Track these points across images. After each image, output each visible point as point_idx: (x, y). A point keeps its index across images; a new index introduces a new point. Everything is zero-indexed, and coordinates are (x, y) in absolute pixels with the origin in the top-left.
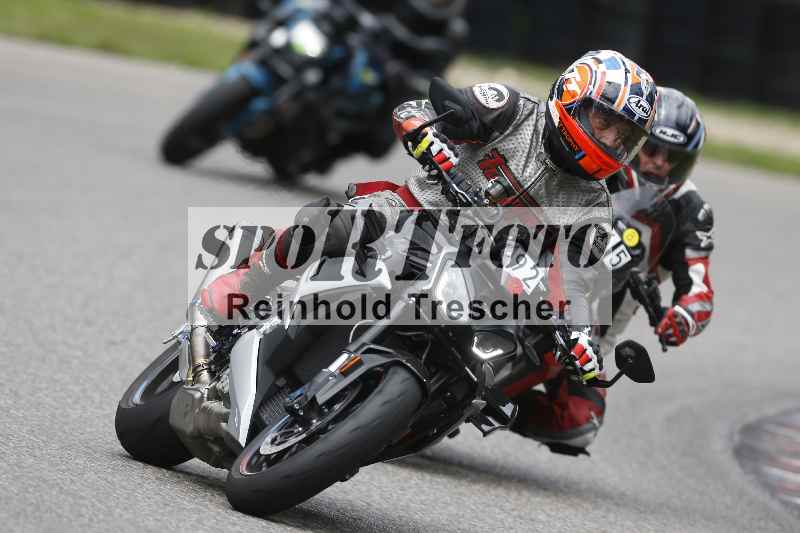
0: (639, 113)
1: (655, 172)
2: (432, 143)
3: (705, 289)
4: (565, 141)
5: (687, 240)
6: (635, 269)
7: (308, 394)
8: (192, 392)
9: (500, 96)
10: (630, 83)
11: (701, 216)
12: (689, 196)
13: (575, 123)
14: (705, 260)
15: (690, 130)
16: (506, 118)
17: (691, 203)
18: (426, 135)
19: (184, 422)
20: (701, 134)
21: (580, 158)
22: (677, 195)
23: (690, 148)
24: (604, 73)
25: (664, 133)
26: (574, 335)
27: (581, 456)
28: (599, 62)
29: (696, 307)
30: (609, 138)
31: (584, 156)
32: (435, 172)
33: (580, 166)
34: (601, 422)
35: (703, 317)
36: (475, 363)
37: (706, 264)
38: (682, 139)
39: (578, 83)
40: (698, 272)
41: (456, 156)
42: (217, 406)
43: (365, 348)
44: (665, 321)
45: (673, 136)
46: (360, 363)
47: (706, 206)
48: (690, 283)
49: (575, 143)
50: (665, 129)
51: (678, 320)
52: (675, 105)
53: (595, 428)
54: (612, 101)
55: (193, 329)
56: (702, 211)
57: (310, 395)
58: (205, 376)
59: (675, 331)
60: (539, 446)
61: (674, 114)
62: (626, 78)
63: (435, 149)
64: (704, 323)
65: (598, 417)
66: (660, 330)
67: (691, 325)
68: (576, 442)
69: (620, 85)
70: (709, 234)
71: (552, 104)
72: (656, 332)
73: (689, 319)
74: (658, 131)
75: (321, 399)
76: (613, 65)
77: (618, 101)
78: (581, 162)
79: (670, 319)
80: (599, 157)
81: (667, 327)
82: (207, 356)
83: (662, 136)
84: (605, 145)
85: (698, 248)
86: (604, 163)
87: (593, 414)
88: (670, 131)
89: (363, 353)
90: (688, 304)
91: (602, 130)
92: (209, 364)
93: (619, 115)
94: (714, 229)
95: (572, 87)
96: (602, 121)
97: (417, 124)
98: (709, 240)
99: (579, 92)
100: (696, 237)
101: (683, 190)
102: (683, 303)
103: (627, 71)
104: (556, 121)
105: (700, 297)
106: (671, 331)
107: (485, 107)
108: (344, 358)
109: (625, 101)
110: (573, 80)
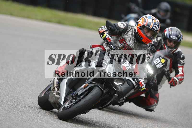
0: (156, 29)
1: (171, 46)
2: (106, 35)
3: (182, 73)
4: (139, 35)
5: (178, 62)
6: (164, 68)
7: (76, 93)
8: (53, 93)
9: (124, 25)
10: (153, 22)
11: (182, 57)
12: (179, 52)
13: (141, 31)
14: (182, 67)
15: (179, 37)
16: (125, 30)
17: (179, 53)
18: (105, 34)
19: (51, 100)
20: (182, 37)
21: (142, 39)
22: (176, 52)
23: (179, 41)
24: (147, 20)
25: (173, 37)
26: (139, 80)
27: (153, 112)
28: (147, 17)
29: (179, 77)
30: (149, 35)
31: (143, 39)
32: (107, 42)
33: (142, 41)
34: (157, 104)
35: (181, 80)
36: (116, 86)
37: (183, 68)
38: (177, 39)
39: (142, 22)
40: (181, 69)
41: (112, 38)
42: (58, 96)
43: (89, 82)
44: (171, 80)
45: (175, 38)
46: (88, 86)
47: (183, 54)
48: (179, 72)
49: (141, 36)
50: (173, 36)
51: (174, 80)
52: (175, 31)
53: (156, 105)
54: (149, 26)
55: (54, 79)
56: (182, 56)
57: (77, 93)
58: (56, 89)
59: (173, 83)
60: (143, 109)
61: (175, 33)
62: (153, 21)
63: (107, 37)
64: (181, 81)
65: (156, 103)
66: (170, 83)
67: (178, 82)
68: (151, 108)
69: (151, 23)
70: (183, 61)
71: (136, 27)
72: (169, 83)
73: (177, 80)
74: (171, 37)
75: (79, 94)
76: (150, 18)
77: (150, 26)
78: (142, 40)
79: (172, 80)
80: (146, 39)
81: (172, 82)
82: (57, 85)
83: (172, 38)
84: (148, 36)
85: (181, 64)
86: (148, 40)
87: (155, 102)
88: (174, 37)
89: (89, 83)
90: (177, 77)
91: (147, 33)
92: (57, 87)
93: (151, 29)
94: (185, 60)
95: (140, 23)
96: (147, 31)
97: (103, 31)
98: (184, 62)
99: (142, 24)
100: (180, 62)
101: (177, 51)
102: (177, 76)
103: (153, 19)
104: (137, 31)
105: (181, 75)
106: (172, 83)
107: (120, 28)
108: (85, 85)
109: (152, 26)
110: (140, 21)
